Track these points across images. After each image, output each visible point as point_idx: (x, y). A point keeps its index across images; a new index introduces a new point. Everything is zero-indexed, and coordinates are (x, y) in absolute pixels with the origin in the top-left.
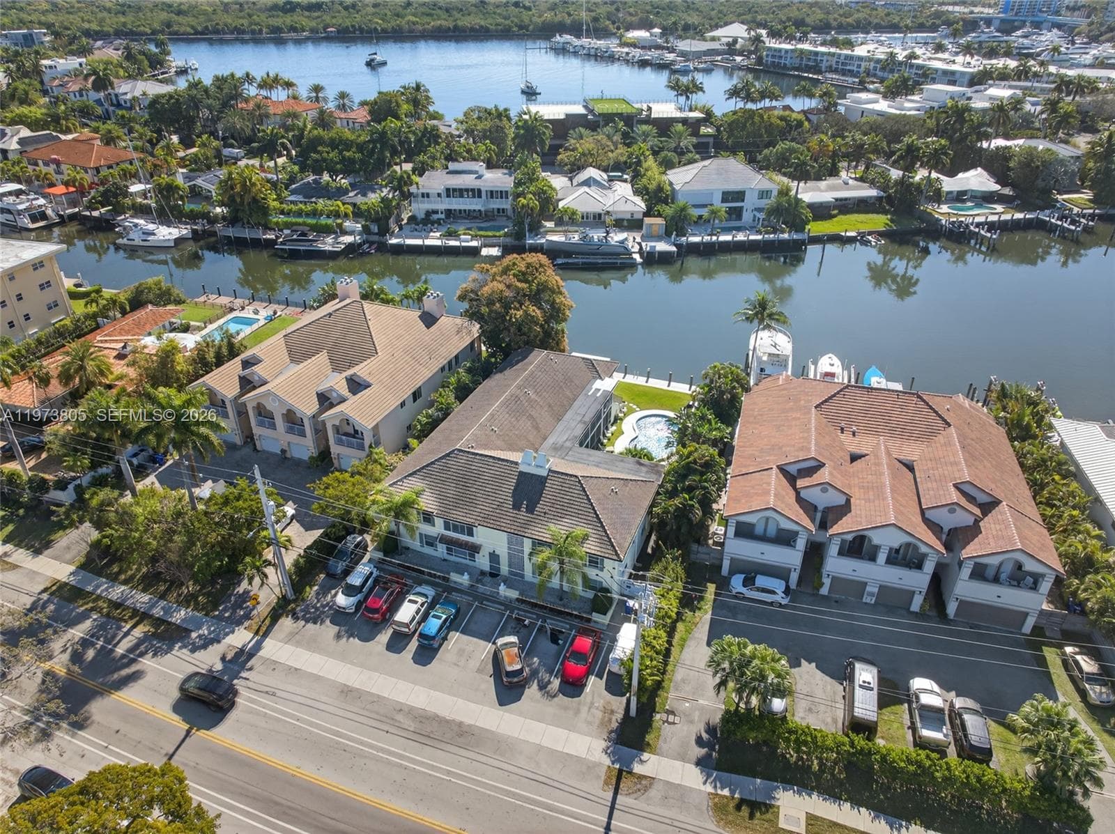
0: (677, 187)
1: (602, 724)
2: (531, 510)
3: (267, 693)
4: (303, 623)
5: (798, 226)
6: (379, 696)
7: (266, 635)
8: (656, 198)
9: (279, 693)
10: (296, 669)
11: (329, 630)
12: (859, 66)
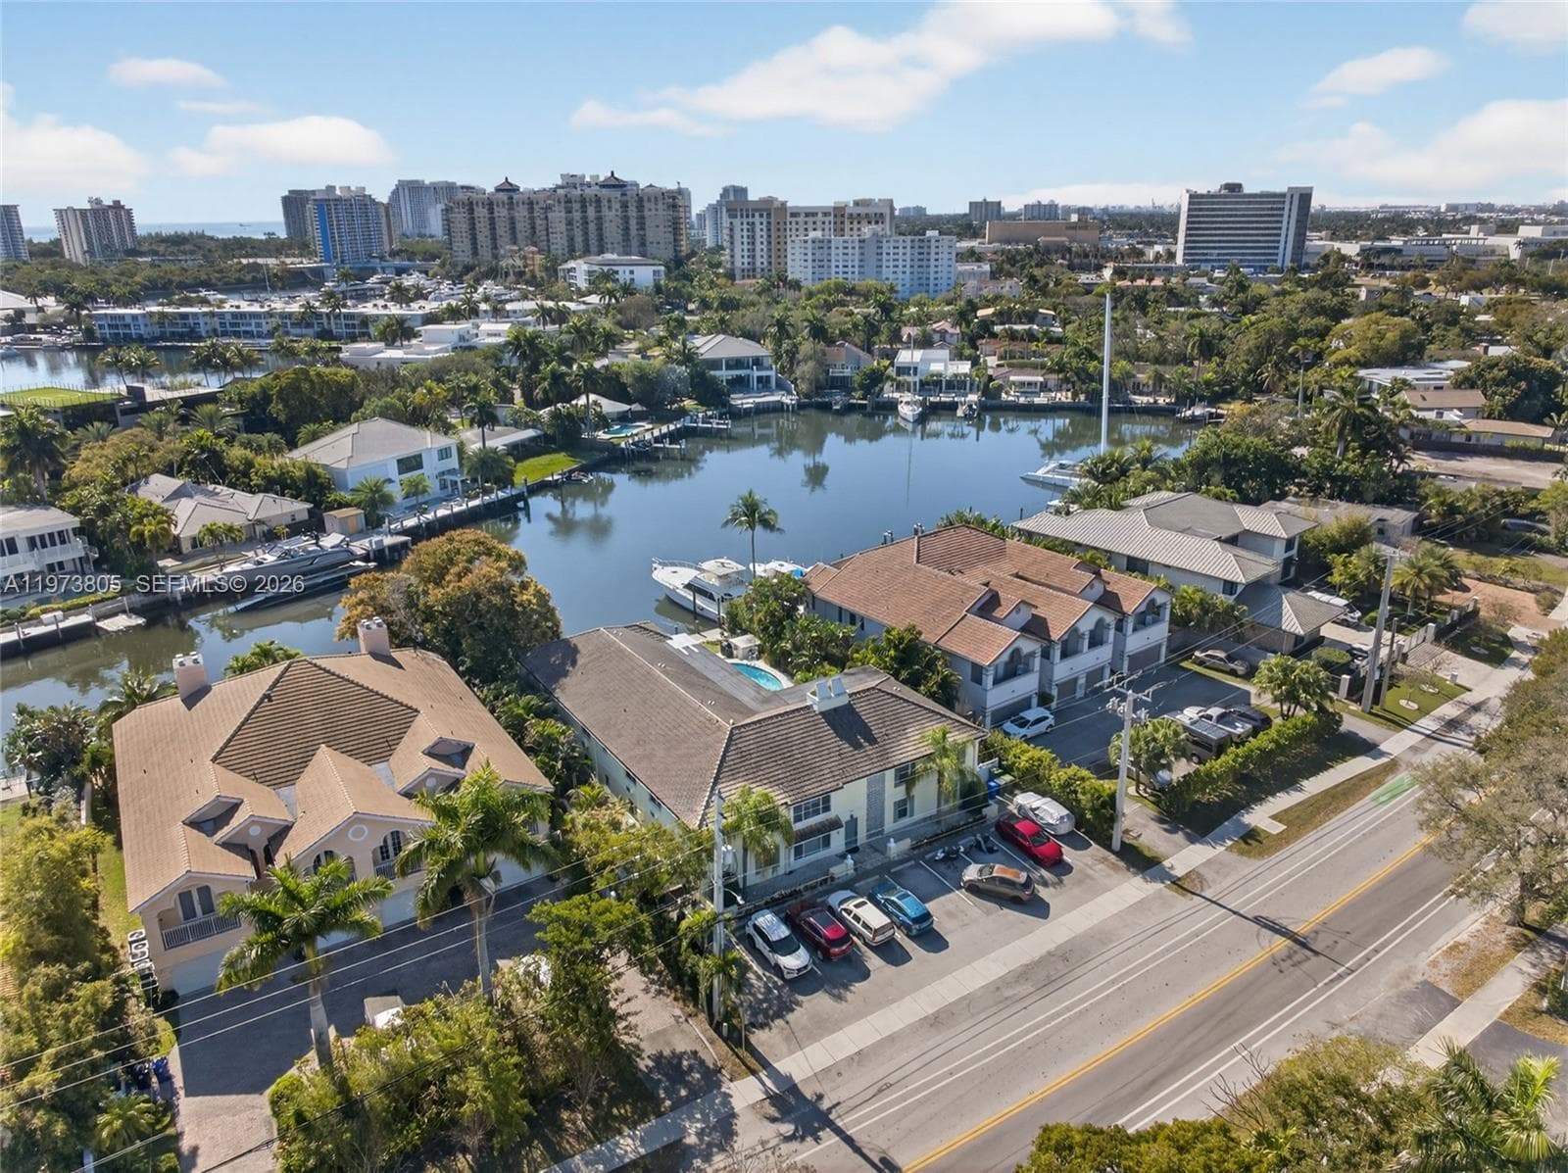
0: (343, 465)
1: (1115, 867)
2: (872, 740)
3: (880, 1091)
4: (779, 1022)
5: (505, 481)
6: (964, 998)
7: (766, 1064)
8: (315, 488)
9: (891, 1080)
10: (859, 1053)
11: (817, 1004)
12: (258, 325)
